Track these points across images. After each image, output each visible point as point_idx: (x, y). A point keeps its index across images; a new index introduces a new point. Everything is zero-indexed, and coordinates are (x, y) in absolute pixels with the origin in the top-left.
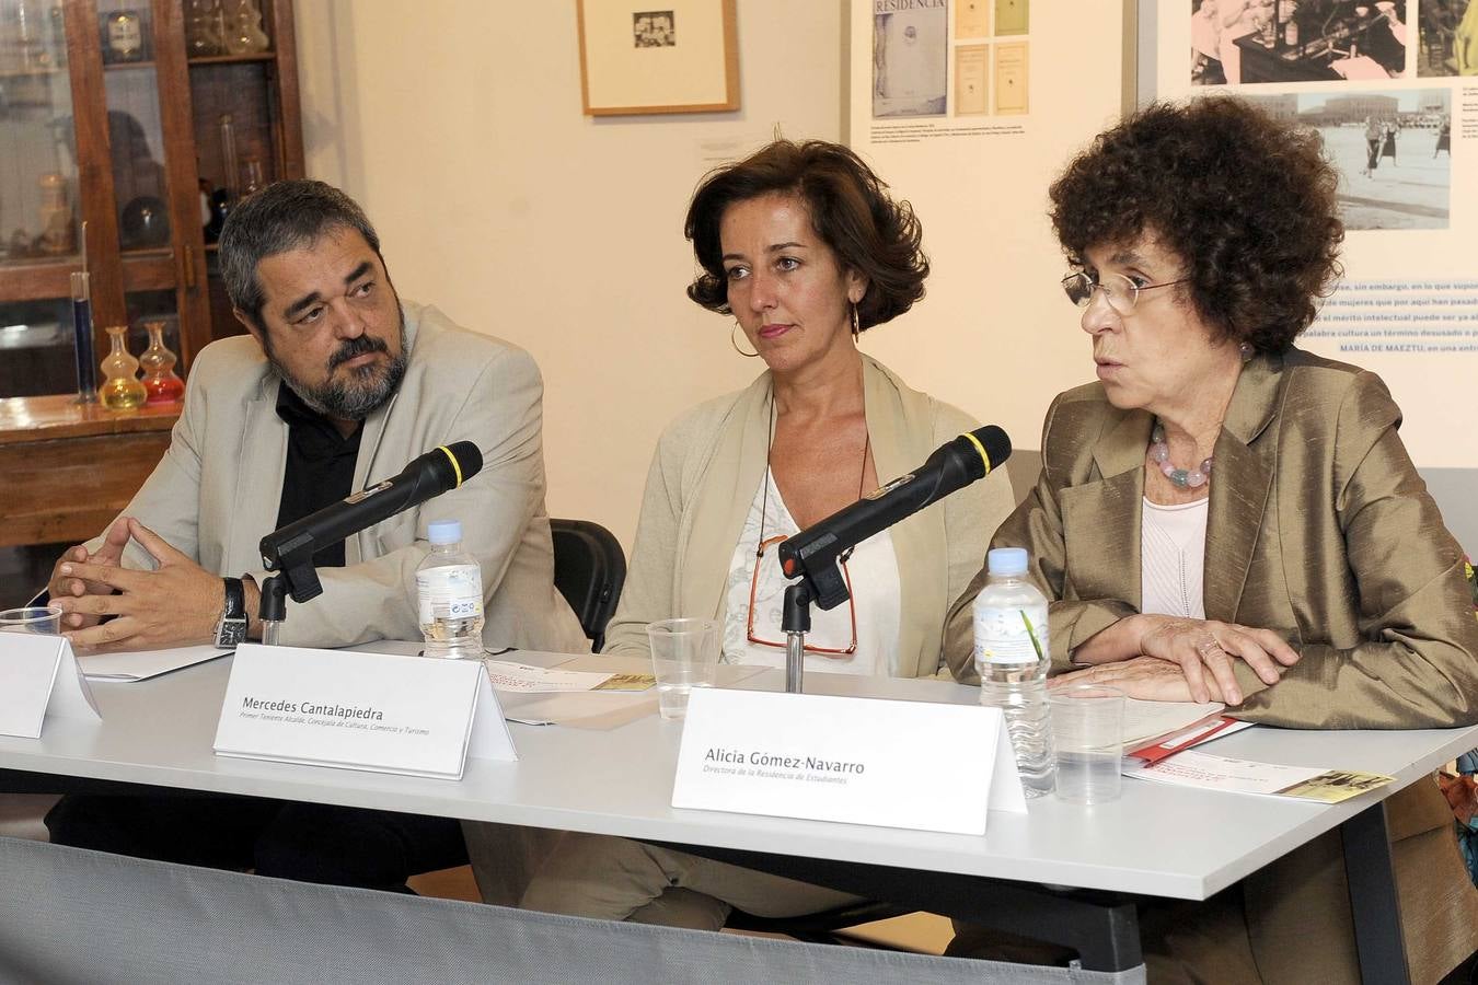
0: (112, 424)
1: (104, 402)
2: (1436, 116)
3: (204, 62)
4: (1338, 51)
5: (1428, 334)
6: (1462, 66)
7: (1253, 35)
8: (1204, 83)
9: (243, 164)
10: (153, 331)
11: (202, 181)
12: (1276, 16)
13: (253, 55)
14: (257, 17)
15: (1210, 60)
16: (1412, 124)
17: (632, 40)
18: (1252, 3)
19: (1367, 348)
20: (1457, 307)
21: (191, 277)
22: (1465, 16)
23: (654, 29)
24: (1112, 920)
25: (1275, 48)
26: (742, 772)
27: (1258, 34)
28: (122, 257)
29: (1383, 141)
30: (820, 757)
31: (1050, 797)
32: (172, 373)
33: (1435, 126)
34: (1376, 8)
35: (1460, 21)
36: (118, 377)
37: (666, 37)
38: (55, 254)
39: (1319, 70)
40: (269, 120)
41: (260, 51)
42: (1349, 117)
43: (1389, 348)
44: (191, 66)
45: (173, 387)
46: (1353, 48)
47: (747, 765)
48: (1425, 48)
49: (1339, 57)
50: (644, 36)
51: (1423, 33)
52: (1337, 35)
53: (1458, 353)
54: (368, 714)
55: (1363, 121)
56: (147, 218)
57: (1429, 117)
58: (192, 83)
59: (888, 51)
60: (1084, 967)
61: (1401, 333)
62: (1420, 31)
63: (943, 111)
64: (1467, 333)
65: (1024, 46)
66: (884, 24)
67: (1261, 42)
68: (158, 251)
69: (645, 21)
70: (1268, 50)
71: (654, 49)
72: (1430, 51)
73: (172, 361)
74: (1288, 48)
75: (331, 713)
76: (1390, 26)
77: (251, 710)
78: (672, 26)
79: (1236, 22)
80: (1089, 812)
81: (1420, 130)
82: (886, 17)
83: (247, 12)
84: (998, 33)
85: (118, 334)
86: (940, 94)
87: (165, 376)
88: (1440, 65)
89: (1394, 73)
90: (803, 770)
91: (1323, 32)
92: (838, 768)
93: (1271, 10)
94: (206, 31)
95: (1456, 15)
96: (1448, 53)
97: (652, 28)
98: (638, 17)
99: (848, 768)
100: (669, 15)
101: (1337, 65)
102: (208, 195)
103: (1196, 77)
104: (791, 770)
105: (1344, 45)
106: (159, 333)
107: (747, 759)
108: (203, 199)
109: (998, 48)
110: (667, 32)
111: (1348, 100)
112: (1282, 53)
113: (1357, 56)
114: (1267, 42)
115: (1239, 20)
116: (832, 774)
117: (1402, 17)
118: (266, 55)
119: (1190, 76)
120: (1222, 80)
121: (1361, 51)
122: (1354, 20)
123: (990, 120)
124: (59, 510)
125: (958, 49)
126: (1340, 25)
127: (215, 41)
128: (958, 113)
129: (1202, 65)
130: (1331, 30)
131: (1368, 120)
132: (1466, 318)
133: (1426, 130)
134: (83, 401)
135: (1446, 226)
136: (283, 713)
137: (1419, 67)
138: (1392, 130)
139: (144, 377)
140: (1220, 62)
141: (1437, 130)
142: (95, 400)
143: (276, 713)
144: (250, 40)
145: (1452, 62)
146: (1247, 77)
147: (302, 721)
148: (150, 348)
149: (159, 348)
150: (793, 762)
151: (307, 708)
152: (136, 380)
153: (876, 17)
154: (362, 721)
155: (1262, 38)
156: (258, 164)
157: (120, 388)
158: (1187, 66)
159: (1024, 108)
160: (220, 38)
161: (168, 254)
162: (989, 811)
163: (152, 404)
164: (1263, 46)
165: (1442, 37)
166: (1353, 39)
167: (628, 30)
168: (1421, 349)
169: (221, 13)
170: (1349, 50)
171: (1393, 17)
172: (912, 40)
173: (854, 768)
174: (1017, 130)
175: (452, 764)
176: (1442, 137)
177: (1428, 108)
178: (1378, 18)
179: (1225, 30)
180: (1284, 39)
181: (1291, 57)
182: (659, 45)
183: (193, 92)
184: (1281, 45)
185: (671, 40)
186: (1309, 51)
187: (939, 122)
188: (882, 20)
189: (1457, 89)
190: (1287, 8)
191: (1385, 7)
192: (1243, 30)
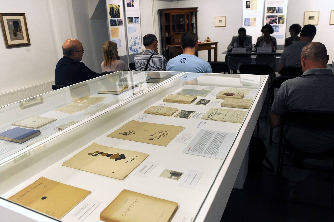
23: (220, 21)
39: (273, 24)
55: (275, 26)
62: (278, 22)
65: (255, 22)
123: (253, 26)
125: (251, 22)
140: (268, 23)
167: (218, 22)
172: (247, 22)
187: (249, 26)
188: (245, 21)
189: (279, 25)
190: (271, 20)
191: (276, 20)
192: (269, 21)
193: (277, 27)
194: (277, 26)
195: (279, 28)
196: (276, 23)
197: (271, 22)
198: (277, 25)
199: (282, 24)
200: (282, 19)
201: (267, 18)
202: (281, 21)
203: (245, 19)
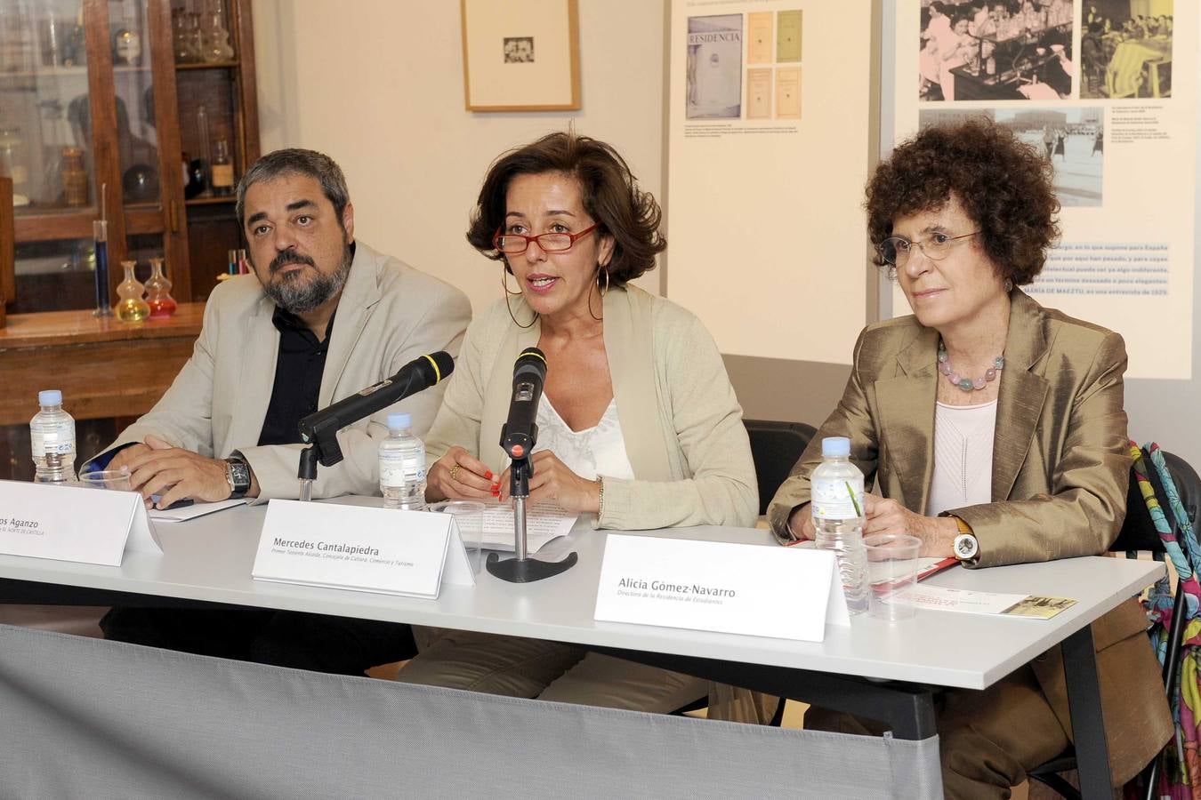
0: (126, 332)
1: (119, 316)
2: (1093, 127)
3: (187, 68)
4: (1024, 79)
5: (1087, 281)
6: (1112, 91)
7: (963, 66)
8: (928, 100)
9: (214, 143)
10: (155, 265)
11: (184, 154)
12: (980, 53)
13: (222, 62)
14: (226, 35)
15: (933, 83)
16: (1076, 132)
17: (502, 58)
18: (963, 44)
19: (1043, 291)
20: (1107, 262)
21: (174, 223)
22: (1114, 56)
23: (518, 49)
24: (916, 703)
25: (979, 76)
26: (646, 595)
27: (967, 65)
28: (125, 209)
29: (1055, 144)
30: (702, 584)
31: (865, 615)
32: (168, 296)
33: (1092, 134)
34: (1051, 49)
35: (1110, 59)
36: (129, 298)
37: (528, 56)
38: (73, 206)
39: (1010, 92)
40: (232, 110)
41: (228, 59)
42: (1031, 126)
43: (1059, 291)
44: (178, 70)
45: (169, 306)
46: (1035, 77)
47: (649, 590)
48: (1086, 79)
49: (1024, 83)
50: (512, 54)
51: (1084, 68)
52: (1023, 67)
53: (1108, 295)
54: (368, 551)
55: (1042, 129)
56: (142, 181)
57: (1088, 127)
58: (178, 82)
59: (698, 72)
60: (895, 737)
61: (1067, 281)
62: (1082, 66)
63: (738, 115)
64: (1115, 281)
65: (799, 70)
66: (695, 52)
67: (969, 71)
68: (151, 204)
69: (511, 45)
70: (973, 77)
71: (518, 65)
72: (1089, 80)
73: (168, 286)
74: (989, 76)
75: (340, 550)
76: (1061, 62)
77: (280, 547)
78: (532, 47)
79: (951, 57)
80: (892, 625)
81: (1082, 136)
82: (696, 47)
83: (218, 31)
84: (780, 60)
85: (129, 267)
86: (737, 103)
87: (163, 297)
88: (1096, 91)
89: (1064, 95)
90: (690, 594)
91: (1013, 65)
92: (716, 593)
93: (977, 49)
94: (188, 45)
95: (1108, 56)
96: (1102, 82)
97: (517, 49)
98: (507, 41)
99: (723, 593)
100: (530, 40)
101: (1023, 89)
102: (187, 163)
103: (922, 96)
104: (682, 594)
105: (1028, 74)
106: (159, 266)
107: (649, 586)
108: (185, 167)
109: (779, 71)
110: (528, 52)
111: (1031, 114)
112: (984, 79)
113: (1037, 83)
114: (975, 72)
115: (954, 55)
116: (711, 597)
117: (1069, 56)
118: (231, 63)
119: (918, 95)
120: (941, 98)
121: (1040, 79)
122: (1035, 57)
123: (773, 122)
124: (86, 395)
125: (750, 71)
126: (1026, 60)
127: (194, 52)
128: (749, 117)
129: (927, 87)
130: (1019, 64)
131: (1045, 129)
132: (1114, 270)
133: (1086, 137)
134: (100, 315)
135: (1100, 205)
136: (304, 550)
137: (1081, 92)
138: (1062, 136)
139: (147, 298)
140: (939, 85)
141: (1094, 137)
142: (111, 315)
143: (299, 550)
144: (220, 52)
145: (1105, 88)
146: (959, 96)
147: (318, 555)
148: (152, 277)
149: (159, 277)
150: (683, 589)
151: (322, 546)
152: (141, 300)
153: (689, 47)
154: (363, 556)
155: (970, 69)
156: (225, 143)
157: (130, 306)
158: (916, 87)
159: (798, 115)
160: (198, 50)
161: (158, 207)
162: (826, 625)
163: (152, 318)
164: (970, 74)
165: (1098, 70)
166: (1035, 71)
167: (499, 50)
168: (1081, 292)
169: (200, 31)
170: (1031, 78)
171: (1063, 56)
172: (714, 64)
173: (728, 593)
174: (792, 130)
175: (431, 588)
176: (1097, 142)
177: (1088, 121)
178: (1052, 56)
179: (943, 62)
180: (986, 69)
181: (990, 82)
182: (522, 61)
183: (178, 89)
184: (983, 73)
185: (531, 58)
186: (1003, 78)
187: (735, 123)
188: (694, 49)
189: (1108, 108)
190: (988, 48)
191: (1057, 48)
192: (956, 63)
193: (1071, 131)
194: (1072, 119)
195: (1099, 146)
196: (1061, 84)
197: (991, 68)
198: (1074, 105)
199: (1145, 92)
200: (1138, 35)
201: (925, 19)
202: (1128, 57)
203: (693, 26)
